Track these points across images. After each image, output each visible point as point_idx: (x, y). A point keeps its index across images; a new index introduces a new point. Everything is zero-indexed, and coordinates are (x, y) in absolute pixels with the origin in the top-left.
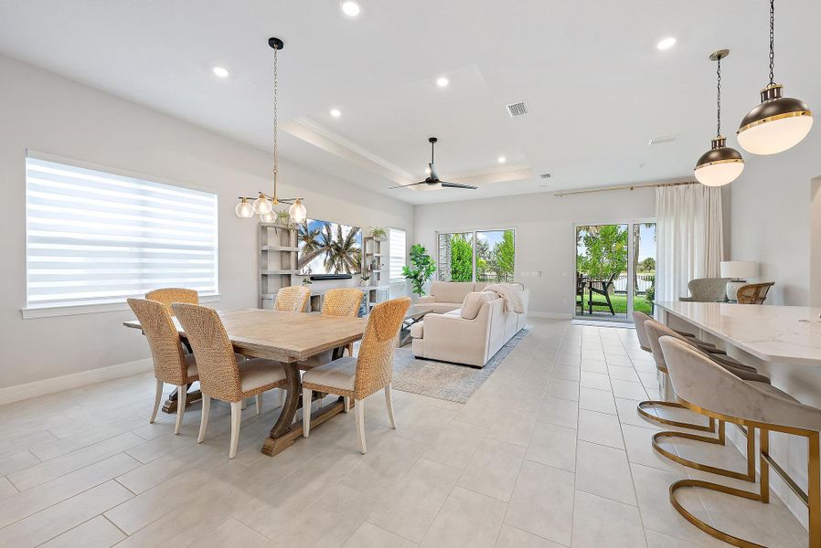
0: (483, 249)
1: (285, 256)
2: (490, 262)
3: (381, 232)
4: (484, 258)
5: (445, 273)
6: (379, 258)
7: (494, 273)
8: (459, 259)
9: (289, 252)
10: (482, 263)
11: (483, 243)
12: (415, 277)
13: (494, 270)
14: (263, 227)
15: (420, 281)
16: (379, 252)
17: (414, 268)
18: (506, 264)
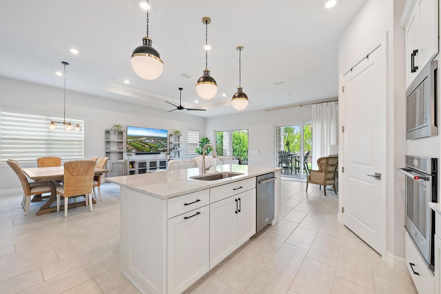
1: (120, 144)
3: (178, 132)
9: (122, 142)
14: (107, 132)
16: (179, 142)
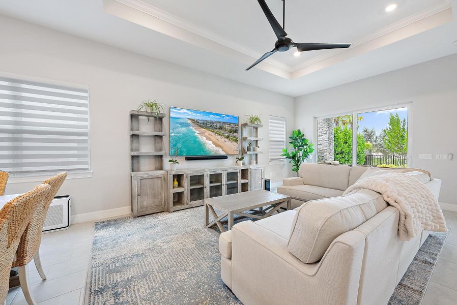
0: (369, 135)
1: (158, 140)
2: (376, 145)
3: (257, 119)
4: (371, 142)
5: (327, 154)
6: (257, 141)
7: (381, 154)
8: (345, 143)
9: (162, 137)
10: (368, 145)
11: (369, 130)
12: (294, 157)
13: (381, 151)
14: (133, 116)
15: (298, 161)
16: (257, 137)
17: (291, 150)
18: (393, 146)
